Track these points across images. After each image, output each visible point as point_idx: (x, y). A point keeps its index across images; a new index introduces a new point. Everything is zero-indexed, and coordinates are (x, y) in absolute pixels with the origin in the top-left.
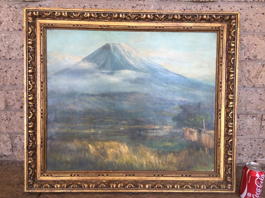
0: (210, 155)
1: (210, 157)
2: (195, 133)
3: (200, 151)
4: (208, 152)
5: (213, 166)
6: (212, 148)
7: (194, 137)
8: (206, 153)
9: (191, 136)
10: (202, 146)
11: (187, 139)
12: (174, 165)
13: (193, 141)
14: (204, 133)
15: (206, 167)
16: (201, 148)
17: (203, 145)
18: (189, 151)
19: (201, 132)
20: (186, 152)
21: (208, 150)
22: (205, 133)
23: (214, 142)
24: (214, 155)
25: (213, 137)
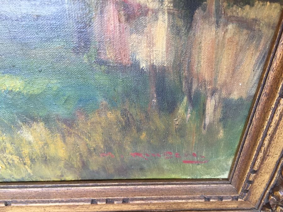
0: (224, 127)
1: (221, 134)
2: (157, 19)
3: (181, 110)
4: (219, 115)
5: (230, 163)
6: (241, 99)
7: (151, 44)
8: (207, 121)
9: (134, 36)
10: (190, 89)
11: (109, 55)
12: (62, 164)
13: (143, 65)
14: (213, 19)
15: (199, 167)
16: (186, 98)
17: (195, 87)
18: (124, 113)
19: (198, 13)
20: (109, 116)
21: (219, 110)
22: (222, 20)
23: (259, 72)
24: (241, 127)
25: (261, 47)
